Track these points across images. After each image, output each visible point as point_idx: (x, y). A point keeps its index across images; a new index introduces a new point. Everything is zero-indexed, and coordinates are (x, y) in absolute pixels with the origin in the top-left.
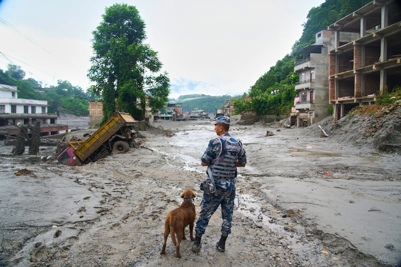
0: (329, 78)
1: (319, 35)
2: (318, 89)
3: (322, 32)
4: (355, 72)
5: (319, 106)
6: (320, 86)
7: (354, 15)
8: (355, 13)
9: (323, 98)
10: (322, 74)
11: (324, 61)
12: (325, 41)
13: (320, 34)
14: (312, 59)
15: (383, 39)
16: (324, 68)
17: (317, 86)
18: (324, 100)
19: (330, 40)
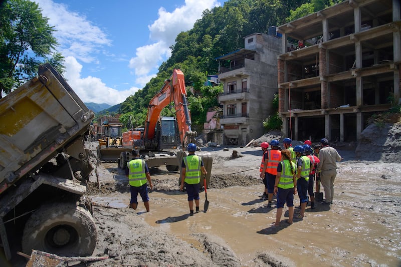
0: (279, 86)
1: (250, 41)
2: (252, 101)
3: (254, 37)
4: (321, 79)
5: (253, 121)
6: (254, 98)
7: (318, 15)
8: (321, 12)
9: (257, 111)
10: (255, 84)
11: (257, 69)
12: (258, 47)
13: (252, 39)
14: (247, 65)
15: (359, 44)
16: (257, 77)
17: (251, 98)
18: (258, 113)
19: (262, 47)
